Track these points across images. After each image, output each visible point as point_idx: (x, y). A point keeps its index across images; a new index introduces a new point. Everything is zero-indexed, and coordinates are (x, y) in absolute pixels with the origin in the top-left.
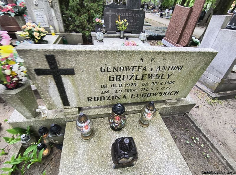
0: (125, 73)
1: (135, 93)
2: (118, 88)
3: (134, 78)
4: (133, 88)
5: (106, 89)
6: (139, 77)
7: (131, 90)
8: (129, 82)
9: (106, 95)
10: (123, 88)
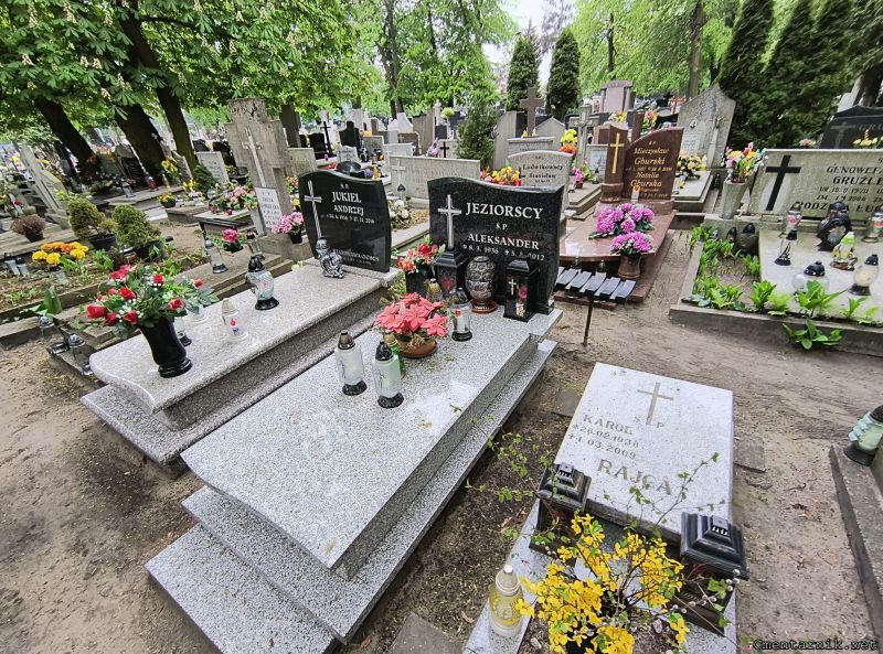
0: (855, 175)
1: (864, 204)
2: (841, 193)
3: (866, 182)
4: (862, 196)
5: (825, 194)
6: (874, 181)
7: (859, 199)
8: (858, 186)
9: (822, 201)
10: (848, 194)
